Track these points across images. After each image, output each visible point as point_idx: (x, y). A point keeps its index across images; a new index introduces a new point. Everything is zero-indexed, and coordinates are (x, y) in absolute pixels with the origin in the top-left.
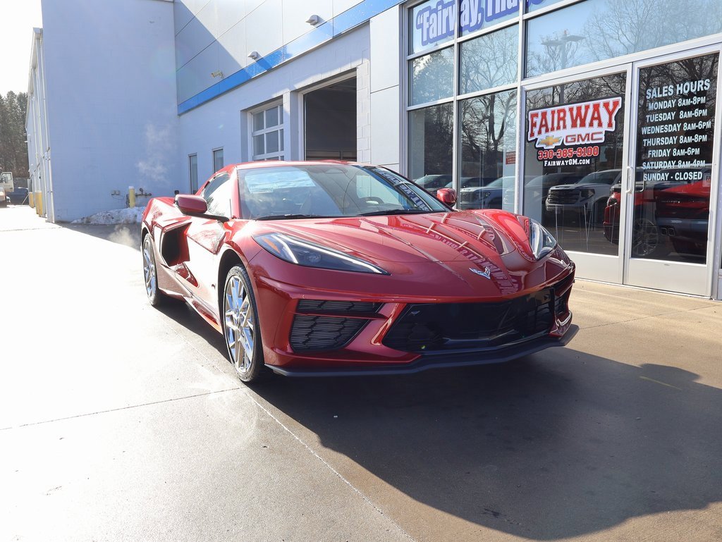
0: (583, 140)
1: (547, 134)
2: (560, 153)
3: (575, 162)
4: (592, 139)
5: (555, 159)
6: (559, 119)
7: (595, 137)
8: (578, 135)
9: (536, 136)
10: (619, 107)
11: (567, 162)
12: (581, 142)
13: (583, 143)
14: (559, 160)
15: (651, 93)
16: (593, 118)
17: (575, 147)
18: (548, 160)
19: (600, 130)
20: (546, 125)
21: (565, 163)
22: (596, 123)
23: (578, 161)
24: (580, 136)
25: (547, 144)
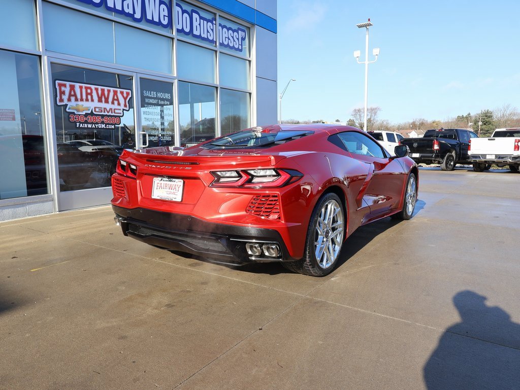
0: (108, 112)
1: (77, 103)
2: (90, 119)
3: (103, 126)
4: (114, 112)
5: (86, 122)
6: (87, 94)
7: (116, 111)
8: (104, 108)
9: (66, 102)
10: (130, 96)
11: (97, 125)
12: (106, 113)
13: (108, 114)
14: (90, 123)
15: (146, 93)
16: (114, 99)
17: (103, 116)
18: (80, 123)
19: (119, 107)
20: (75, 95)
21: (95, 126)
22: (116, 102)
23: (106, 126)
24: (105, 109)
25: (78, 111)
